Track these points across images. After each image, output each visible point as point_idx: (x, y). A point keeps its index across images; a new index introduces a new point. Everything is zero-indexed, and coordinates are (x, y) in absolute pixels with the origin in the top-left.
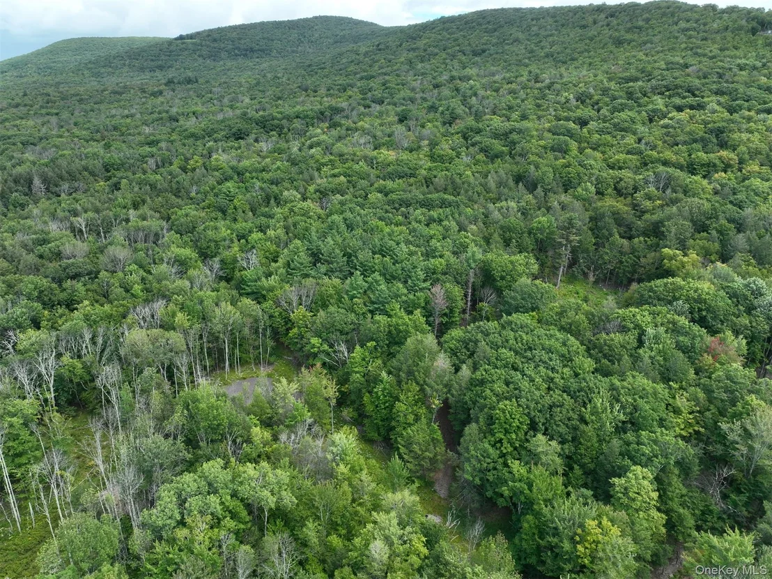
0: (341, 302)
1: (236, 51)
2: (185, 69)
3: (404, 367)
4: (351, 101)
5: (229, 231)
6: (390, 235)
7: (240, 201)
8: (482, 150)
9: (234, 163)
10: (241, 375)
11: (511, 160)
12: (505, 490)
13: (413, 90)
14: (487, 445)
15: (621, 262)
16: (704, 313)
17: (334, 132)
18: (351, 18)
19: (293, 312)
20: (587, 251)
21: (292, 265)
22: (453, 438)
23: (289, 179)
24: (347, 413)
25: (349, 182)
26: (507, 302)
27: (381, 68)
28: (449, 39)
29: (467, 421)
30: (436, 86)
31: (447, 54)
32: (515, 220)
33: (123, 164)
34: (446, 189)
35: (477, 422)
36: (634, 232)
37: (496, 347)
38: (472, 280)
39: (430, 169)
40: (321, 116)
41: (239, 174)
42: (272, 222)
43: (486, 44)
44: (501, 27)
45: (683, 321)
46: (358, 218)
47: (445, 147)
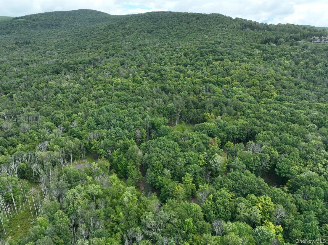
0: (108, 137)
1: (45, 25)
2: (21, 33)
3: (129, 155)
4: (101, 55)
5: (63, 114)
6: (121, 113)
7: (65, 102)
8: (151, 78)
9: (58, 85)
10: (76, 163)
11: (161, 82)
12: (157, 184)
13: (125, 50)
14: (153, 173)
15: (194, 117)
16: (211, 133)
17: (96, 70)
18: (96, 11)
19: (92, 142)
20: (184, 114)
21: (89, 126)
22: (144, 173)
23: (82, 92)
24: (112, 171)
25: (105, 92)
26: (159, 133)
27: (111, 38)
28: (138, 25)
29: (148, 168)
30: (134, 48)
31: (138, 32)
32: (162, 106)
33: (10, 87)
34: (139, 94)
35: (150, 168)
36: (198, 107)
37: (154, 147)
38: (148, 127)
39: (133, 86)
40: (90, 62)
41: (61, 90)
42: (79, 110)
43: (152, 28)
44: (158, 20)
45: (205, 135)
46: (110, 107)
47: (138, 77)
